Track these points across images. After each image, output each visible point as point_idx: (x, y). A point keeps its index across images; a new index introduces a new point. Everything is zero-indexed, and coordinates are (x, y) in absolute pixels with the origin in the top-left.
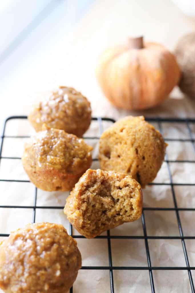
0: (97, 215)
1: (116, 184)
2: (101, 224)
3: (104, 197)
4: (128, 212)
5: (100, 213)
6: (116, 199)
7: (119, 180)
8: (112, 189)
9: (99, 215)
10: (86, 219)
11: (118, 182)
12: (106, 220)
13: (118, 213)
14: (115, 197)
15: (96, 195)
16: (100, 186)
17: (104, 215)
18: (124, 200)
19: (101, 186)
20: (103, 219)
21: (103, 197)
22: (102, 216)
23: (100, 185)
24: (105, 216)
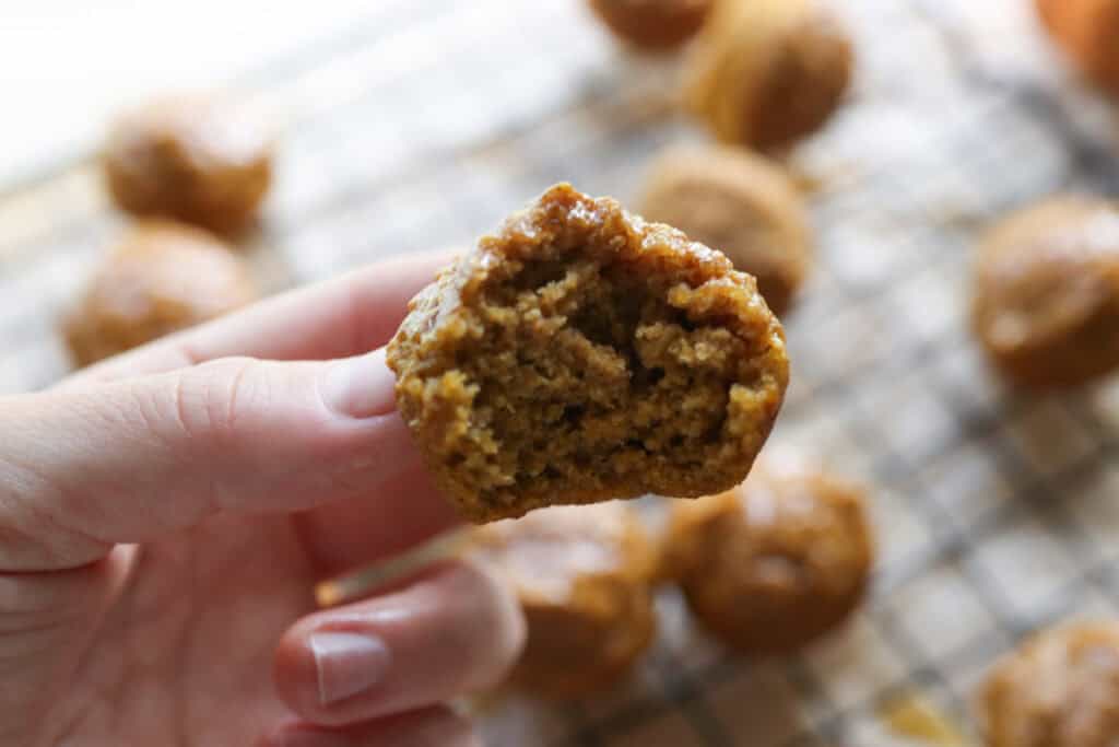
0: (538, 417)
1: (671, 292)
2: (542, 467)
3: (600, 347)
4: (688, 444)
5: (556, 412)
6: (649, 364)
7: (692, 280)
8: (646, 311)
9: (550, 420)
10: (483, 425)
11: (683, 287)
12: (569, 456)
13: (635, 436)
14: (649, 356)
15: (563, 328)
16: (591, 279)
17: (569, 431)
18: (684, 382)
19: (595, 284)
20: (558, 447)
21: (594, 345)
22: (559, 431)
23: (593, 273)
24: (574, 435)
